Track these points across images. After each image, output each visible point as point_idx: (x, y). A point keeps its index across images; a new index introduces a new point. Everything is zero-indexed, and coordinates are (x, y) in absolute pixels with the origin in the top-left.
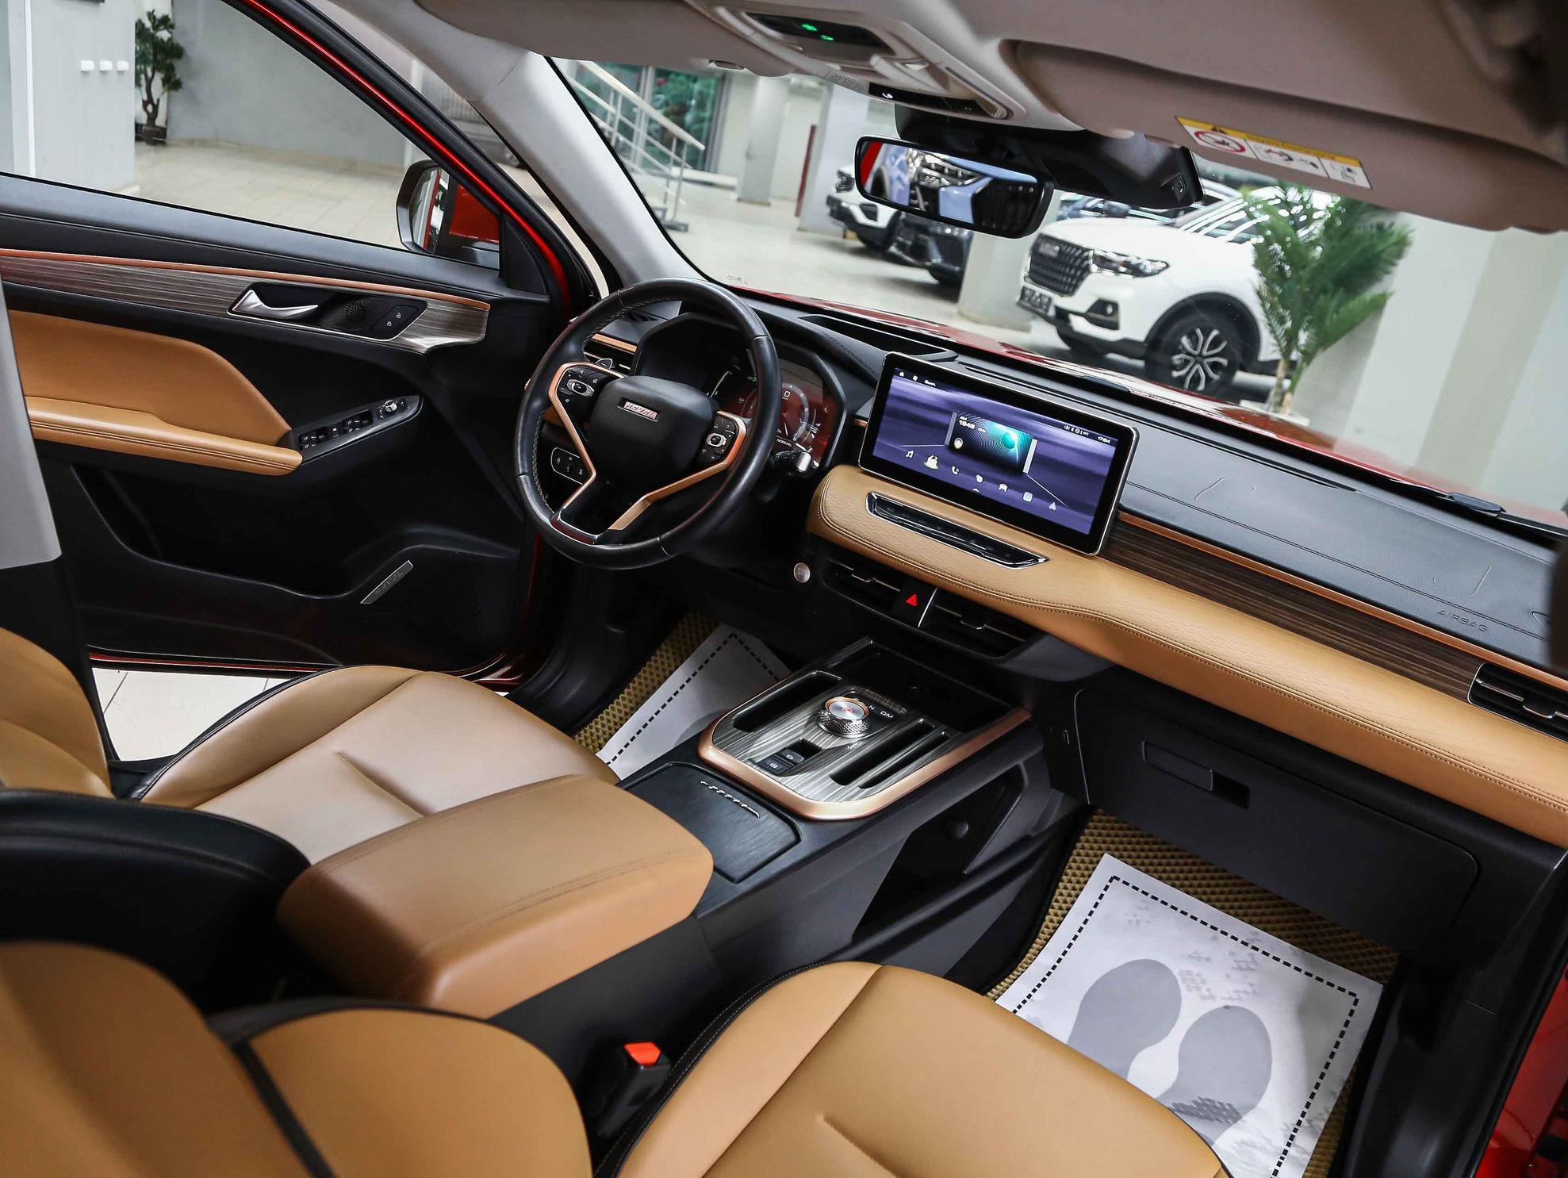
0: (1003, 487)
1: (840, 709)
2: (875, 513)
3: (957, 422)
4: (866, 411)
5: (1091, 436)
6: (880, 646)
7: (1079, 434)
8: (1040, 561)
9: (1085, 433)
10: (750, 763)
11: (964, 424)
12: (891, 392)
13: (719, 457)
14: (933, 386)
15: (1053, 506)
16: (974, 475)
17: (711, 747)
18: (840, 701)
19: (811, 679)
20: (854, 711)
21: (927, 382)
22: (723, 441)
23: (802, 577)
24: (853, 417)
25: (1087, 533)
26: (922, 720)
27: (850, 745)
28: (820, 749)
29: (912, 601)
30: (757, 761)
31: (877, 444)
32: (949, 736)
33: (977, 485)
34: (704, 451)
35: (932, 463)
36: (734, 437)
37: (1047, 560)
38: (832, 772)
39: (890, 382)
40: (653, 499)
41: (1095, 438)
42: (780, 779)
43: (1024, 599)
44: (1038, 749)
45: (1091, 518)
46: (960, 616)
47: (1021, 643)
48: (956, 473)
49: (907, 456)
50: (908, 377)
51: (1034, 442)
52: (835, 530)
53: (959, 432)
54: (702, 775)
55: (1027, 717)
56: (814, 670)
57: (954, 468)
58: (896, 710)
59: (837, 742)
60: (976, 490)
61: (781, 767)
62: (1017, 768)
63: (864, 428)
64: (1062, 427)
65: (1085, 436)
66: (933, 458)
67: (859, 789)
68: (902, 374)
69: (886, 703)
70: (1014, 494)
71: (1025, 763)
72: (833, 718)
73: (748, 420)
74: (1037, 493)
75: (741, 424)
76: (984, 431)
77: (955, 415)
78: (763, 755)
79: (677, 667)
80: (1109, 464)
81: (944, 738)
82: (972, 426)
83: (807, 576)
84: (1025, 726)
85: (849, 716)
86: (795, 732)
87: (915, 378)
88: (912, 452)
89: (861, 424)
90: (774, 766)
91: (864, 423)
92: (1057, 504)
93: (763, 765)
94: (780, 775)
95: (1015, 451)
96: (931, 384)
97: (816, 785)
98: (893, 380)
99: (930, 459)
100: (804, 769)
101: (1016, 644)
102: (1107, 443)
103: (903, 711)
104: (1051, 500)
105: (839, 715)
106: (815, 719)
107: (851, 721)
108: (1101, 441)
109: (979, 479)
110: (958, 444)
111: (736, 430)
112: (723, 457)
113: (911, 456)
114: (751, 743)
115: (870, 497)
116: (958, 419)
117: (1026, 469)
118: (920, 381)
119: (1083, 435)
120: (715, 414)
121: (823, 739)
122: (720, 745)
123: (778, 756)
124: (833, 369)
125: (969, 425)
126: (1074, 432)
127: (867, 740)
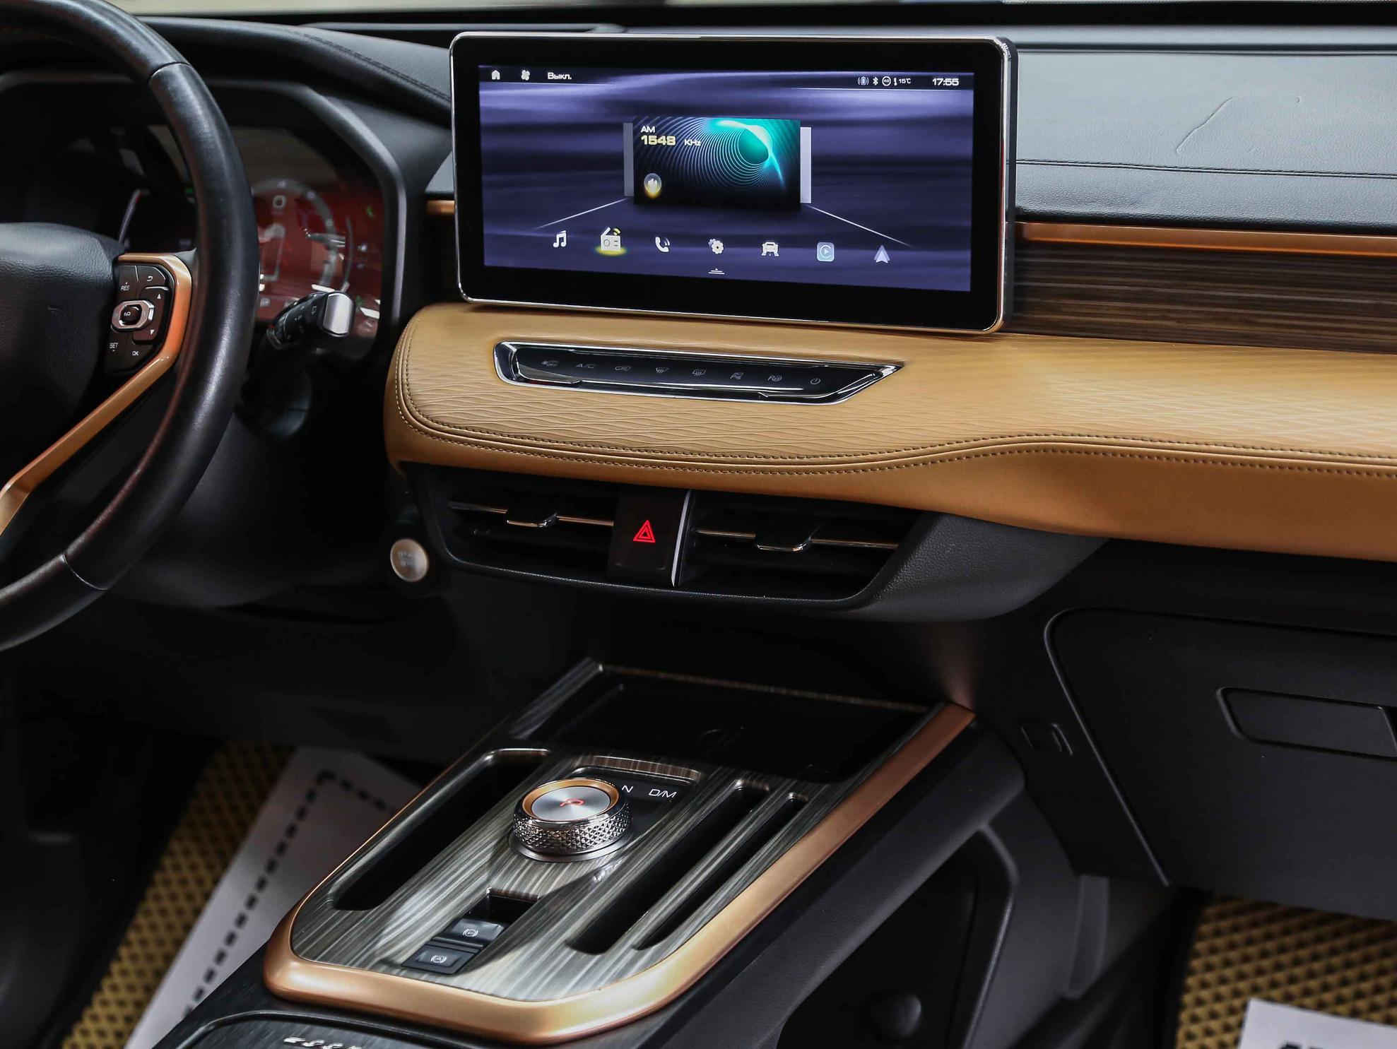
0: (770, 248)
1: (555, 805)
2: (519, 379)
3: (638, 143)
4: (444, 179)
5: (918, 84)
6: (621, 670)
7: (892, 86)
8: (885, 372)
9: (903, 81)
10: (384, 967)
11: (652, 140)
12: (484, 120)
13: (149, 347)
14: (567, 81)
15: (882, 256)
16: (704, 241)
17: (295, 964)
18: (553, 790)
19: (486, 771)
20: (587, 802)
21: (551, 76)
22: (149, 311)
23: (409, 570)
24: (422, 200)
25: (966, 287)
26: (739, 783)
27: (596, 872)
28: (534, 899)
29: (645, 534)
30: (402, 959)
31: (486, 242)
32: (807, 799)
33: (716, 260)
34: (113, 346)
35: (611, 244)
36: (169, 297)
37: (899, 366)
38: (570, 933)
39: (476, 98)
40: (32, 485)
41: (926, 84)
42: (456, 981)
43: (870, 456)
44: (1013, 790)
45: (967, 255)
46: (753, 536)
47: (886, 554)
48: (666, 250)
49: (556, 245)
50: (511, 77)
51: (806, 133)
52: (444, 438)
53: (649, 160)
54: (285, 1025)
55: (968, 720)
56: (485, 751)
57: (658, 240)
58: (680, 778)
59: (565, 876)
60: (716, 272)
61: (455, 957)
62: (979, 838)
63: (449, 218)
64: (852, 83)
65: (905, 86)
66: (611, 233)
67: (633, 952)
68: (496, 75)
69: (655, 770)
70: (797, 255)
71: (995, 824)
72: (547, 827)
73: (189, 255)
74: (842, 239)
75: (179, 266)
76: (698, 143)
77: (628, 128)
78: (410, 945)
79: (216, 881)
80: (970, 129)
81: (796, 805)
82: (671, 141)
83: (421, 560)
84: (964, 741)
85: (578, 812)
86: (470, 881)
87: (525, 75)
88: (563, 234)
89: (444, 210)
90: (441, 959)
91: (449, 206)
92: (889, 247)
93: (414, 966)
94: (457, 973)
95: (772, 162)
96: (561, 77)
97: (537, 971)
98: (482, 93)
99: (604, 237)
100: (507, 945)
101: (879, 558)
102: (952, 87)
103: (695, 775)
104: (874, 244)
105: (560, 817)
106: (510, 843)
107: (586, 822)
108: (942, 87)
109: (717, 246)
110: (653, 187)
111: (168, 279)
112: (156, 345)
113: (564, 244)
114: (377, 929)
115: (502, 351)
116: (637, 134)
117: (806, 196)
118: (539, 77)
119: (900, 86)
120: (116, 263)
121: (536, 877)
122: (312, 953)
123: (446, 938)
124: (353, 109)
125: (662, 140)
126: (880, 86)
127: (629, 855)
